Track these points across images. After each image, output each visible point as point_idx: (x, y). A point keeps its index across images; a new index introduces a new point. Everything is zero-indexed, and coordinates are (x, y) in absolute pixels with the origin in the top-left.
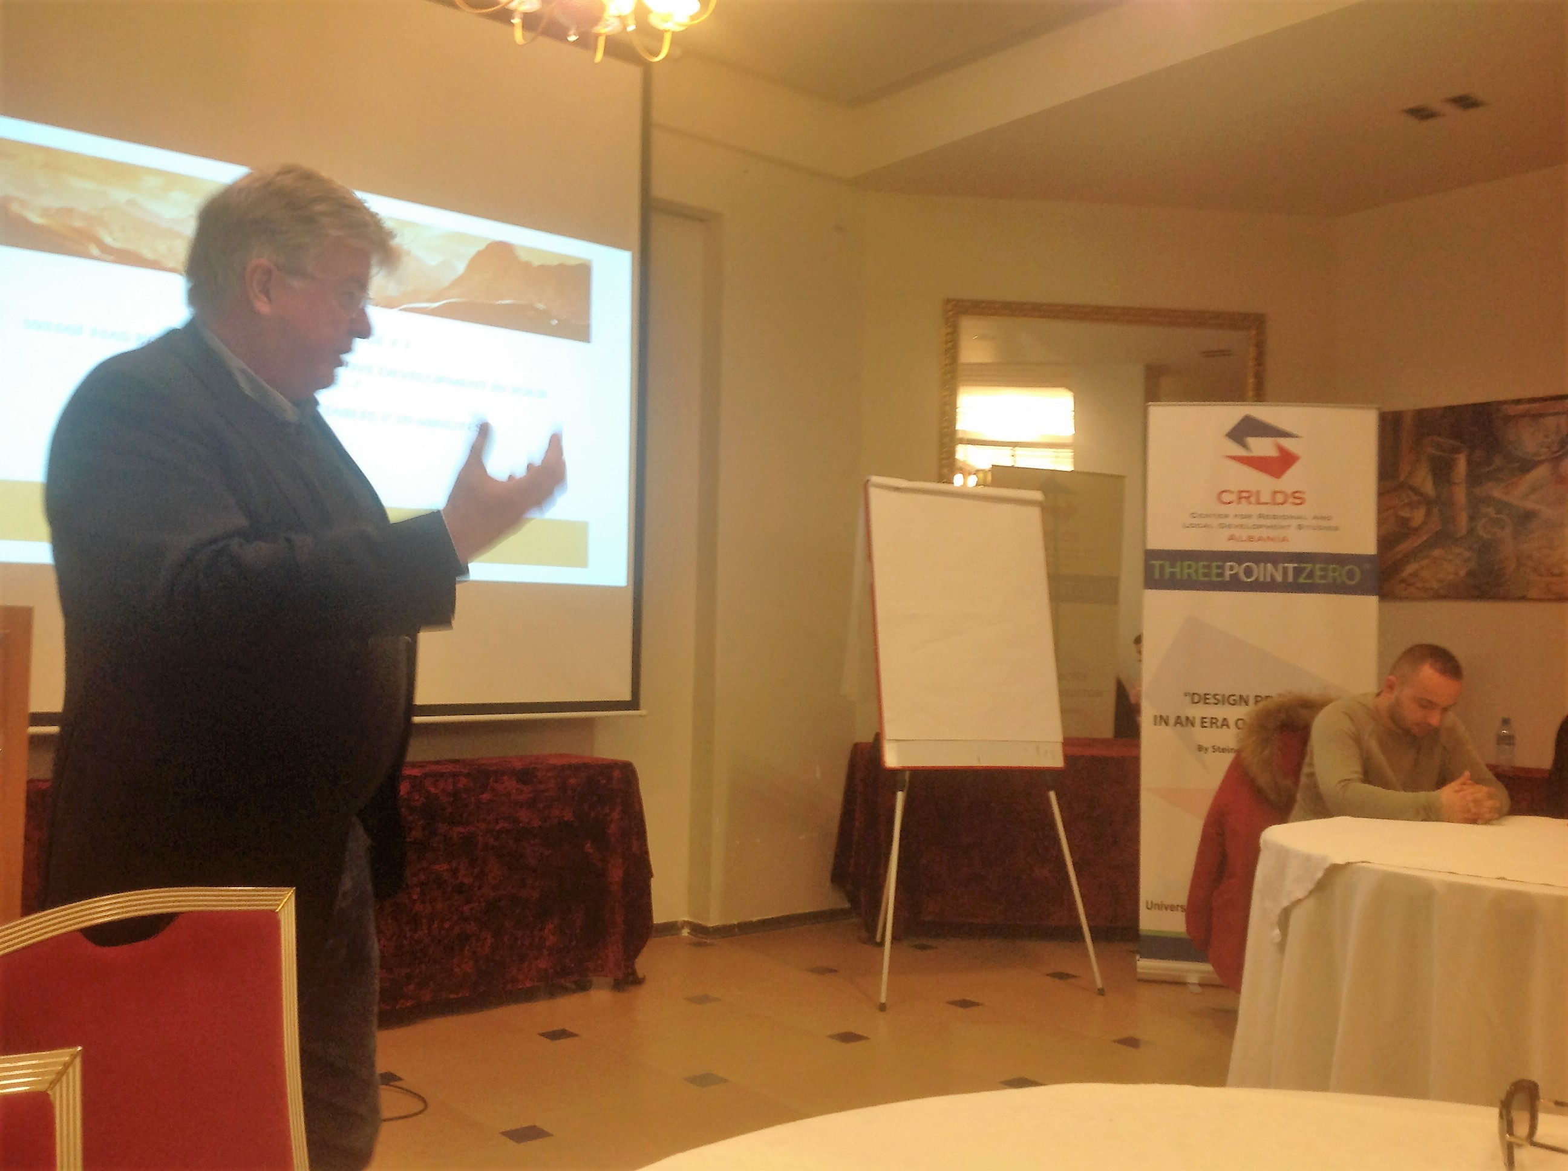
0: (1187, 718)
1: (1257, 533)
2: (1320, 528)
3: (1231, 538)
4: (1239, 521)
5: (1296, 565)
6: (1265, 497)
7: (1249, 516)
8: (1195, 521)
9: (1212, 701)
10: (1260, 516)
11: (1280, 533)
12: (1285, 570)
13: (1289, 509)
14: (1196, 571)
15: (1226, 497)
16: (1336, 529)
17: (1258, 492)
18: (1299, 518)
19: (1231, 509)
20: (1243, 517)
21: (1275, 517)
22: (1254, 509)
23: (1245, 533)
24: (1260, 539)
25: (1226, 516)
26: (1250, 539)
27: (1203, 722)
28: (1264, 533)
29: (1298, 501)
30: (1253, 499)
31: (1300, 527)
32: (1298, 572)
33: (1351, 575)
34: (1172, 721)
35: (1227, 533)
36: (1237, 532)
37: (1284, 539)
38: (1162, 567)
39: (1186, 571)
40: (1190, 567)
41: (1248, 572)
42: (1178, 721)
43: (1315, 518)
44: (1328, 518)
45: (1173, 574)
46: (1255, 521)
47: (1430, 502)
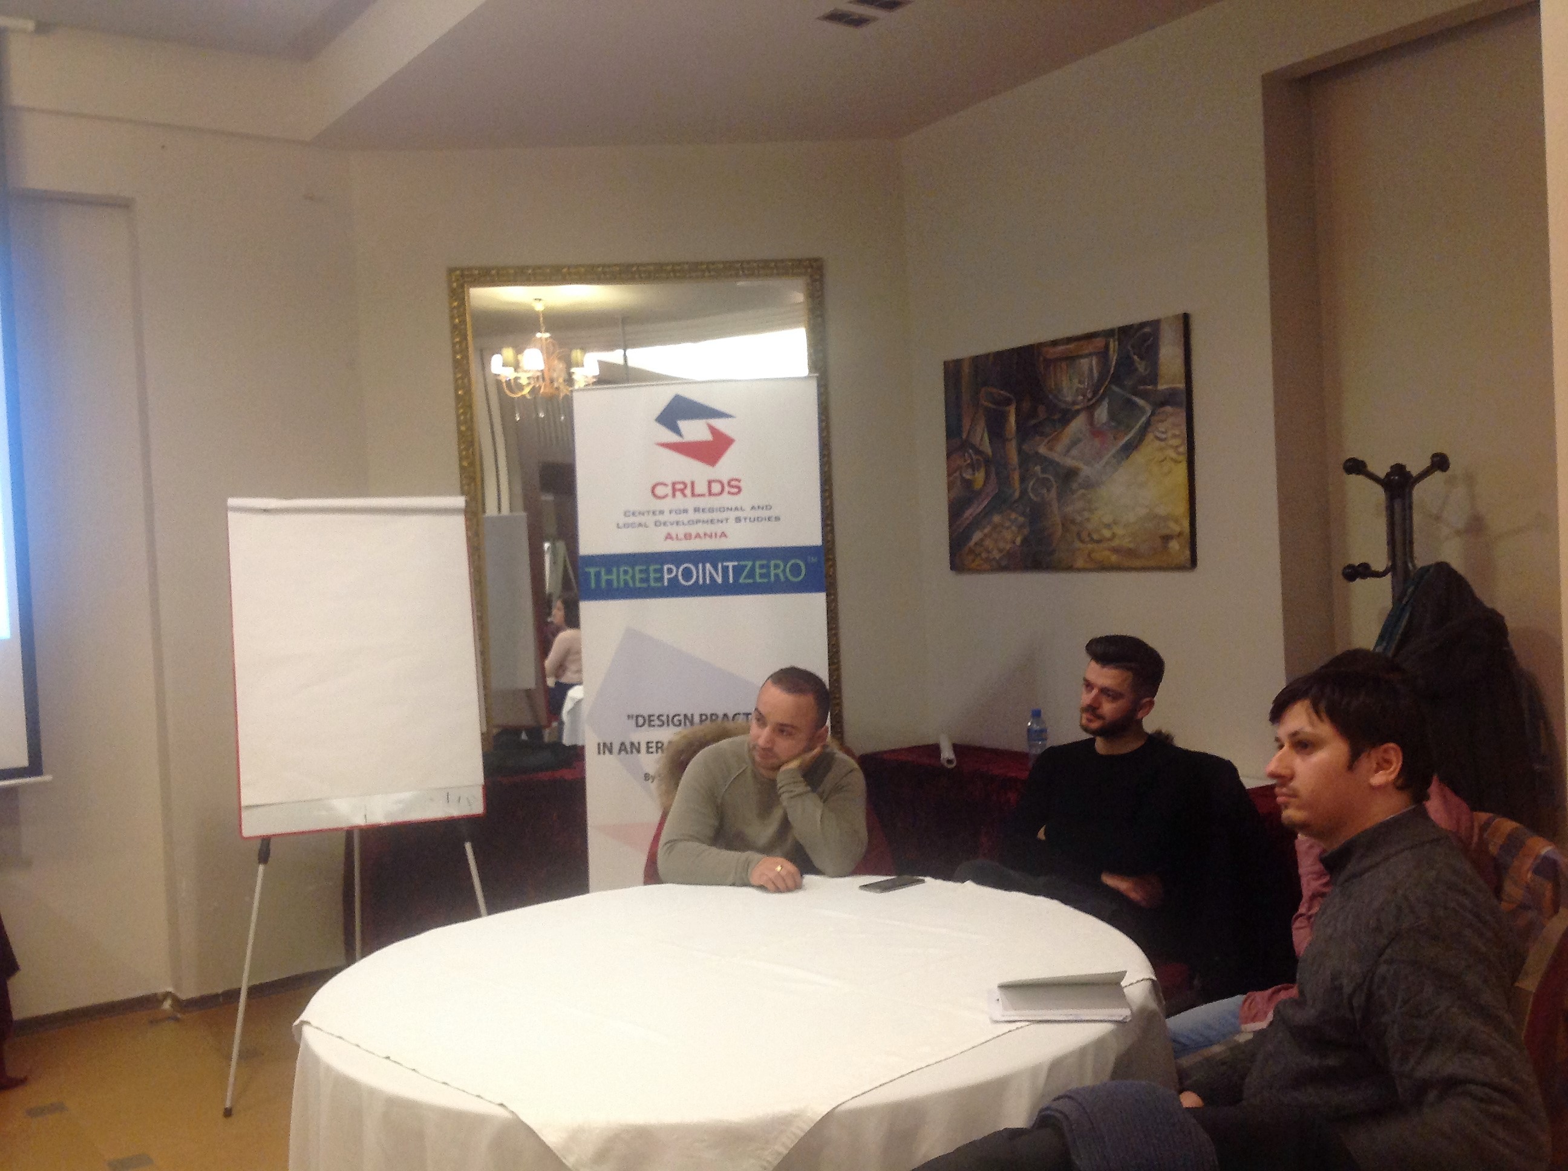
0: (632, 744)
1: (693, 530)
2: (758, 519)
3: (669, 537)
4: (674, 517)
5: (736, 563)
6: (702, 488)
7: (686, 511)
8: (631, 520)
9: (657, 722)
10: (696, 510)
11: (718, 528)
12: (725, 570)
13: (726, 500)
14: (633, 578)
15: (660, 491)
16: (777, 519)
17: (693, 484)
18: (736, 509)
19: (668, 504)
20: (678, 512)
21: (711, 510)
22: (690, 503)
23: (681, 531)
24: (698, 536)
25: (662, 512)
26: (688, 536)
27: (648, 748)
28: (701, 528)
29: (735, 490)
30: (688, 492)
31: (738, 520)
32: (738, 571)
33: (796, 569)
34: (616, 748)
35: (664, 530)
36: (674, 530)
37: (723, 535)
38: (598, 575)
39: (622, 577)
40: (626, 573)
41: (687, 574)
42: (623, 747)
43: (753, 508)
44: (768, 507)
45: (609, 582)
46: (692, 515)
47: (988, 462)
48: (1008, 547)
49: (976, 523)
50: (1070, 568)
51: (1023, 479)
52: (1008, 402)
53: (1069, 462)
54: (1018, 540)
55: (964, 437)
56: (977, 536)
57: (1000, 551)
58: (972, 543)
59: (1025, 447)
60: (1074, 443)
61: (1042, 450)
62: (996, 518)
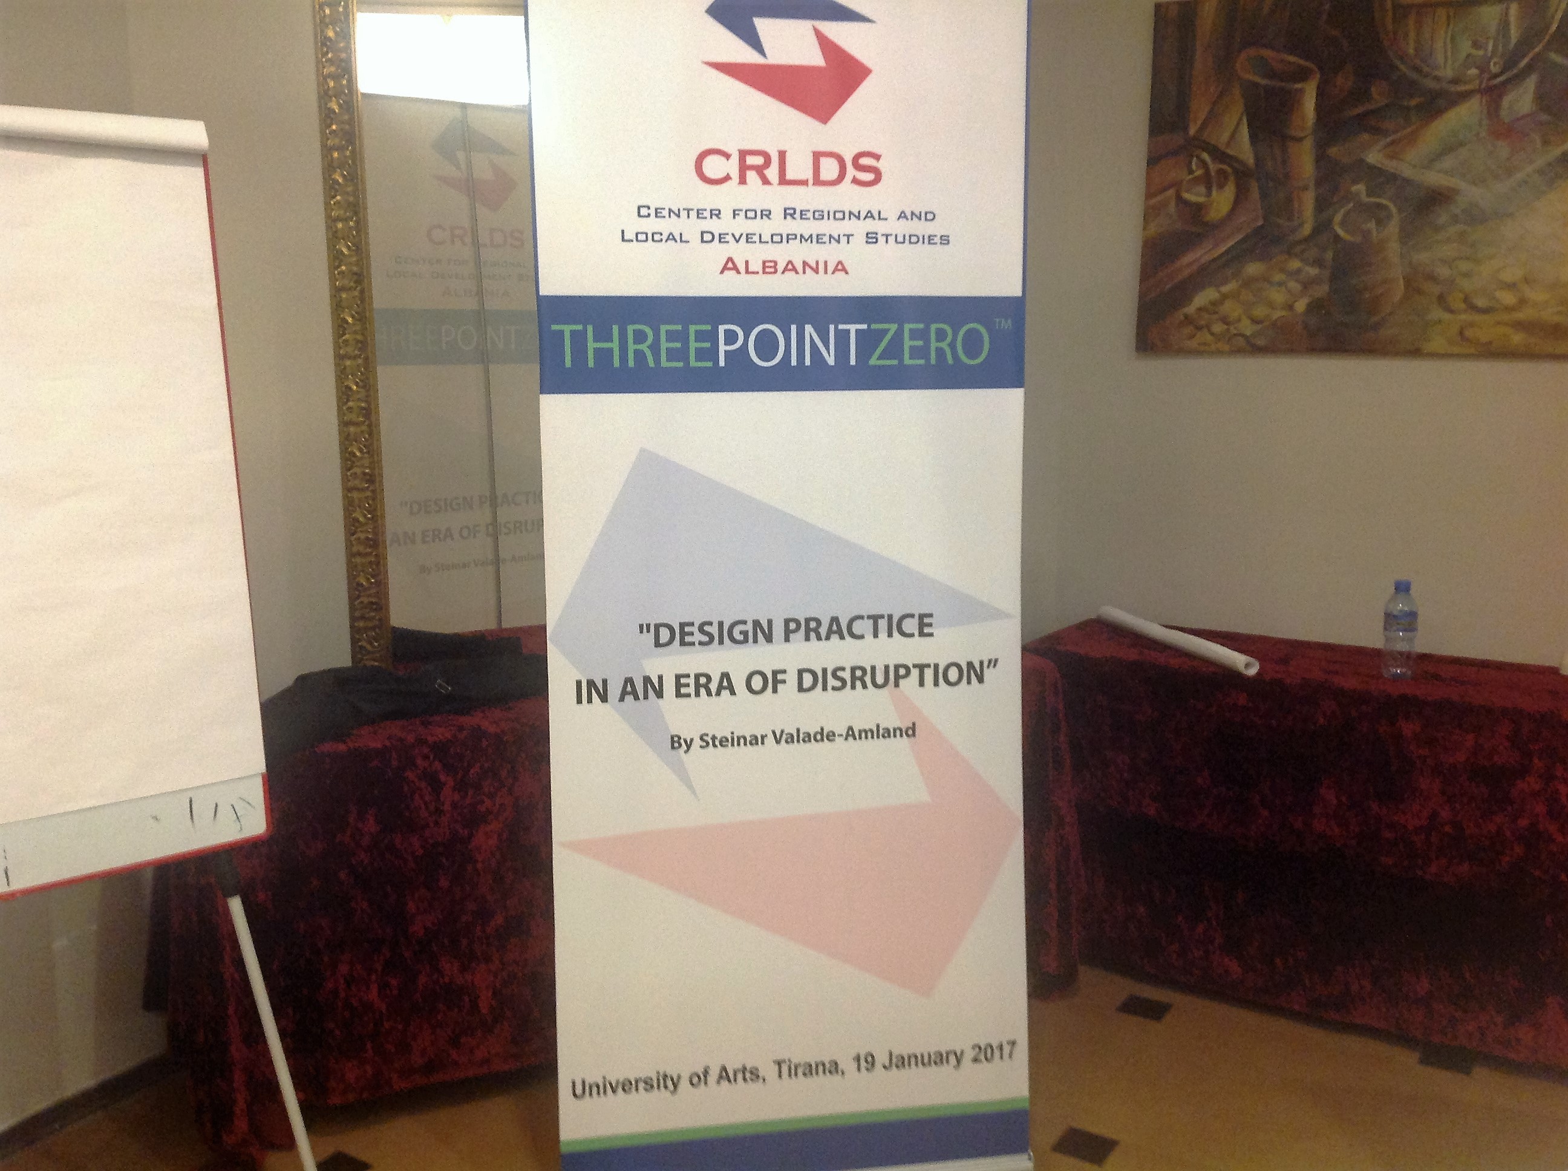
0: (647, 680)
1: (781, 254)
2: (912, 239)
3: (729, 265)
4: (741, 226)
5: (864, 327)
6: (799, 167)
7: (766, 214)
8: (651, 225)
9: (698, 637)
10: (789, 213)
11: (829, 253)
12: (843, 338)
13: (847, 196)
14: (655, 348)
15: (714, 167)
16: (945, 240)
17: (782, 155)
18: (870, 215)
19: (727, 197)
20: (751, 214)
21: (819, 215)
22: (776, 198)
23: (756, 255)
24: (790, 267)
25: (716, 213)
26: (769, 267)
27: (678, 685)
28: (798, 252)
29: (869, 177)
30: (772, 173)
31: (871, 238)
32: (867, 341)
33: (972, 344)
34: (614, 691)
35: (718, 253)
36: (740, 252)
37: (840, 267)
38: (579, 339)
39: (632, 347)
40: (640, 337)
41: (766, 344)
42: (629, 689)
43: (902, 215)
44: (929, 216)
45: (604, 356)
46: (779, 224)
47: (1242, 175)
48: (1277, 314)
49: (1204, 276)
50: (1415, 353)
51: (1322, 204)
52: (1302, 75)
53: (1434, 178)
54: (1301, 306)
55: (1192, 131)
56: (1203, 298)
57: (1255, 321)
58: (1191, 309)
59: (1333, 151)
60: (1448, 148)
61: (1373, 157)
62: (1253, 269)
